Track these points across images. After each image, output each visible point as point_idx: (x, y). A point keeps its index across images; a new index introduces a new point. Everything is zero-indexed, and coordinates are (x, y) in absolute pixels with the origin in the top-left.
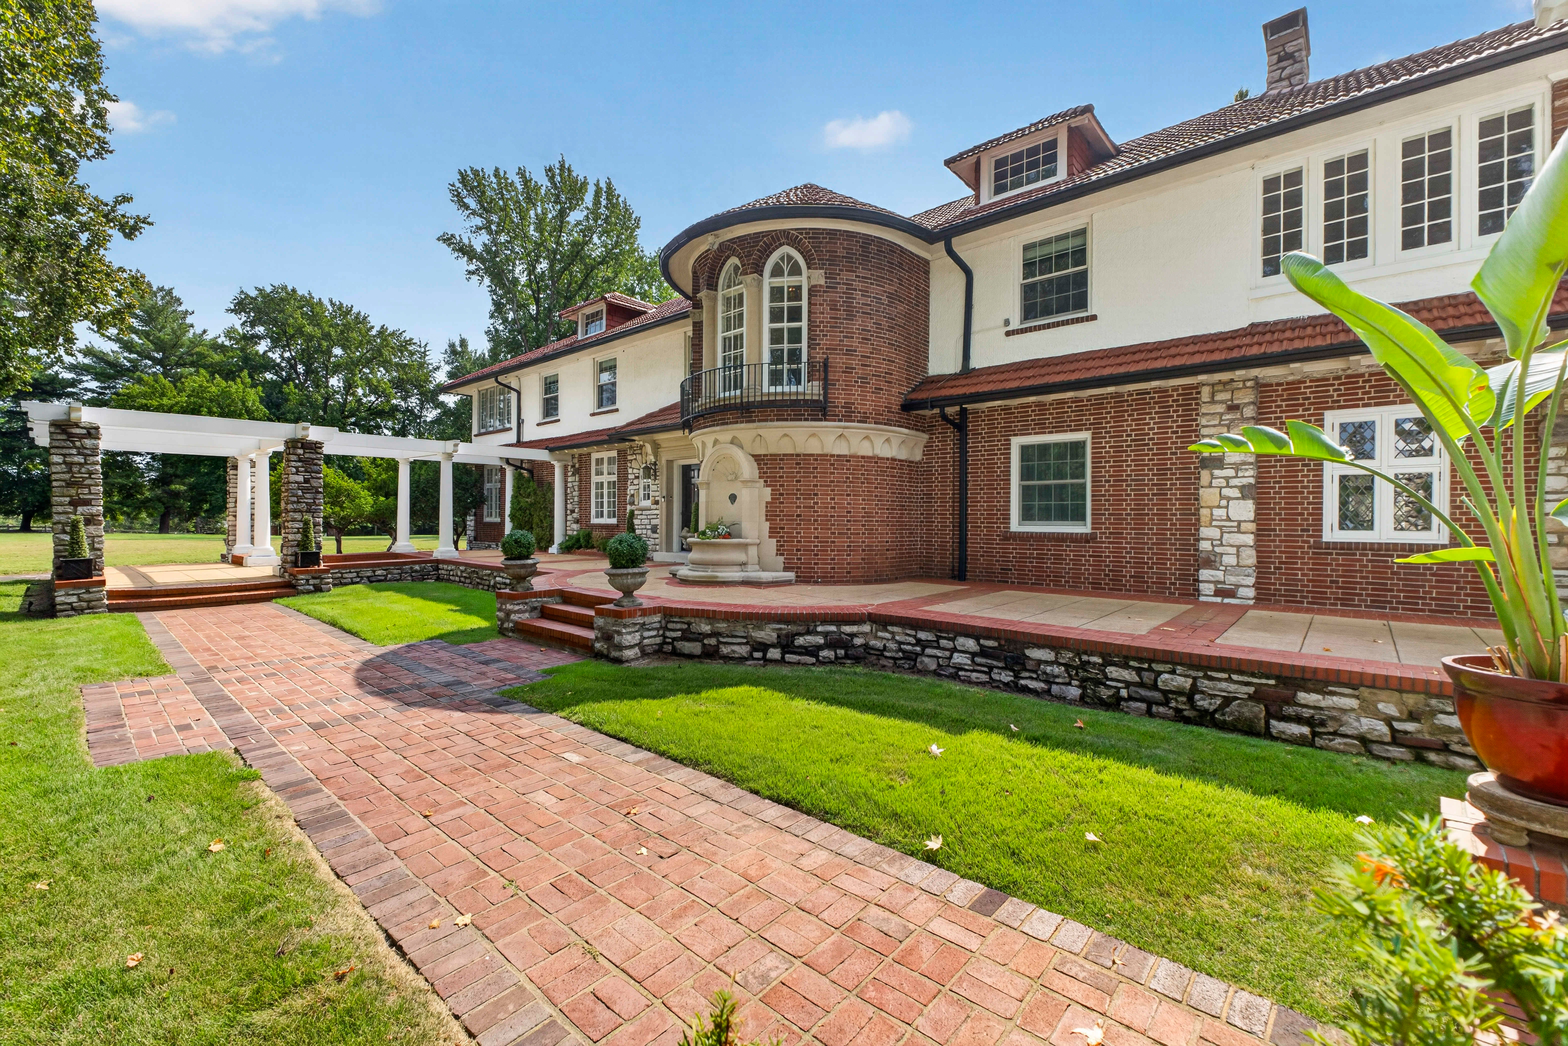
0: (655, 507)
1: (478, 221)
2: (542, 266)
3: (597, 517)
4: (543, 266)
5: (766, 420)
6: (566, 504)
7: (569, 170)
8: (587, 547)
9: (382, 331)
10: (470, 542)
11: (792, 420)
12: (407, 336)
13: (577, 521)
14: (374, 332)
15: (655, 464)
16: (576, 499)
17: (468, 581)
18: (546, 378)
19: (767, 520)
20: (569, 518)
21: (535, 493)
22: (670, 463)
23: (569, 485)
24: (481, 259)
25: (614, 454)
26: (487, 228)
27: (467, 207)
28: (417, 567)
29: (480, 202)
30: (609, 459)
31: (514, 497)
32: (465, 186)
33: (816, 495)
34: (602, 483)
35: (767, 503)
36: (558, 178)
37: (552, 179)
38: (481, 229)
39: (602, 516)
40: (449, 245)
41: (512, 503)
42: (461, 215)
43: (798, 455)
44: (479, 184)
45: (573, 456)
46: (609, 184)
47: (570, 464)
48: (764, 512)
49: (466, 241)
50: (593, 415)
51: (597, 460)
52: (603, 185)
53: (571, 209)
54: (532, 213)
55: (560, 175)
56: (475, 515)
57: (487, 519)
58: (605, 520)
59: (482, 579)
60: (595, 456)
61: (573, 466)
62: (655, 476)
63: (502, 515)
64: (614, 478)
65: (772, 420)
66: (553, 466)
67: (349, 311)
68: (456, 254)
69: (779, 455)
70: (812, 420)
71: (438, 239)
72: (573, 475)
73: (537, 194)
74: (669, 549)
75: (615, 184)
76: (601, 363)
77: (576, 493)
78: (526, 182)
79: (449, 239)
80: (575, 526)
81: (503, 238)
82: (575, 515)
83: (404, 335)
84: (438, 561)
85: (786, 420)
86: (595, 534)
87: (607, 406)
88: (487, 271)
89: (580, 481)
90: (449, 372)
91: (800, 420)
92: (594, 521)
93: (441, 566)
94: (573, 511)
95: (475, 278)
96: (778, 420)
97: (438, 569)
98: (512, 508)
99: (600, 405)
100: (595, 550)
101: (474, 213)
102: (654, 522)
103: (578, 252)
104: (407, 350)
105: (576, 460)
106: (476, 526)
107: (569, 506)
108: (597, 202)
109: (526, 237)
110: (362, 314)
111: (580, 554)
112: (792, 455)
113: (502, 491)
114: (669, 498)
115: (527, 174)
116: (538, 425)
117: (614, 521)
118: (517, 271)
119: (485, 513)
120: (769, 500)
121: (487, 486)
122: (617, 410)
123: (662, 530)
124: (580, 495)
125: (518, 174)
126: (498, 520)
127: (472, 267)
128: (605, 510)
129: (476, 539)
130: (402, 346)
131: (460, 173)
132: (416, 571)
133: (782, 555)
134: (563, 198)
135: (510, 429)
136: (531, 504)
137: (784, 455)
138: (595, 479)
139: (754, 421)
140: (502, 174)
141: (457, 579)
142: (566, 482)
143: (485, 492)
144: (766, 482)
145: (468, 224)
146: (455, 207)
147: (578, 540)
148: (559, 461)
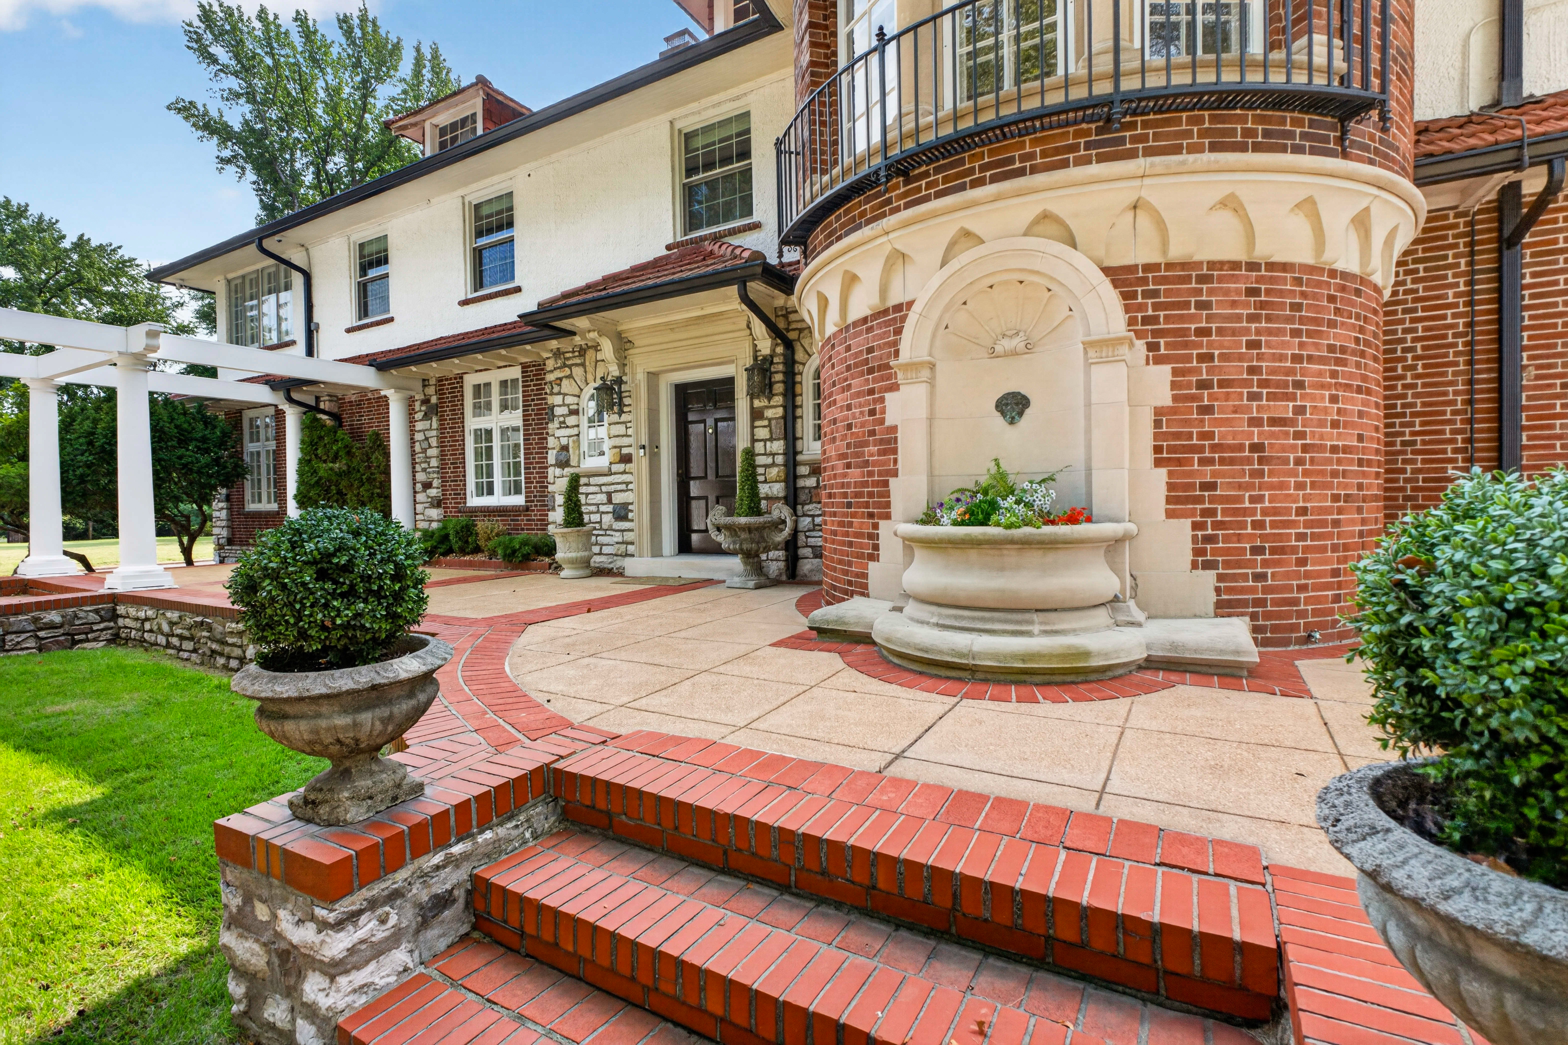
0: (621, 467)
1: (233, 83)
2: (336, 159)
3: (480, 493)
4: (337, 162)
5: (1176, 150)
6: (414, 472)
7: (374, 22)
8: (463, 551)
9: (81, 244)
10: (220, 547)
11: (1257, 148)
12: (125, 253)
13: (437, 503)
14: (66, 244)
15: (619, 381)
16: (434, 463)
17: (188, 645)
18: (362, 246)
19: (1158, 463)
20: (420, 497)
21: (349, 453)
22: (653, 377)
23: (419, 436)
24: (239, 139)
25: (515, 373)
26: (251, 97)
27: (213, 59)
28: (54, 616)
29: (237, 56)
30: (504, 384)
31: (304, 463)
32: (209, 27)
33: (1299, 385)
34: (489, 432)
35: (1159, 412)
36: (358, 33)
37: (348, 32)
38: (238, 96)
39: (491, 492)
40: (186, 118)
41: (301, 473)
42: (205, 71)
43: (1253, 266)
44: (234, 28)
45: (425, 383)
46: (435, 56)
47: (419, 397)
48: (1147, 441)
49: (214, 114)
50: (465, 303)
51: (477, 388)
52: (427, 53)
53: (380, 79)
54: (320, 83)
55: (362, 28)
56: (228, 499)
57: (252, 507)
58: (498, 499)
59: (223, 643)
60: (471, 380)
61: (426, 401)
62: (621, 404)
63: (281, 498)
64: (515, 418)
65: (1195, 149)
66: (384, 402)
67: (22, 212)
68: (200, 133)
69: (1198, 265)
70: (1314, 151)
71: (169, 108)
72: (426, 417)
73: (325, 54)
74: (656, 552)
75: (444, 54)
76: (477, 207)
77: (433, 452)
78: (308, 34)
79: (185, 109)
80: (435, 513)
81: (273, 114)
82: (433, 492)
83: (120, 252)
84: (115, 599)
85: (1242, 148)
86: (482, 526)
87: (494, 283)
88: (249, 158)
89: (442, 428)
90: (198, 312)
91: (1283, 149)
92: (474, 501)
93: (121, 609)
94: (427, 486)
95: (231, 169)
96: (1214, 148)
97: (115, 617)
98: (301, 482)
99: (479, 282)
100: (480, 557)
101: (224, 69)
102: (618, 498)
103: (391, 142)
104: (125, 274)
105: (431, 390)
106: (230, 518)
107: (421, 477)
108: (417, 73)
109: (310, 117)
110: (47, 218)
111: (450, 565)
112: (1235, 265)
113: (279, 454)
114: (652, 448)
115: (310, 23)
116: (349, 331)
117: (519, 500)
118: (298, 165)
119: (248, 496)
120: (1168, 402)
121: (250, 447)
122: (518, 290)
123: (640, 514)
124: (442, 456)
125: (296, 20)
126: (274, 507)
127: (227, 153)
128: (498, 479)
129: (230, 541)
130: (117, 268)
131: (201, 6)
132: (52, 626)
133: (1208, 565)
134: (366, 62)
135: (293, 343)
136: (340, 474)
137: (1212, 265)
138: (473, 423)
139: (1132, 155)
140: (271, 17)
141: (161, 640)
142: (412, 431)
143: (247, 458)
144: (1152, 347)
145: (216, 86)
146: (193, 57)
147: (445, 538)
148: (398, 388)
